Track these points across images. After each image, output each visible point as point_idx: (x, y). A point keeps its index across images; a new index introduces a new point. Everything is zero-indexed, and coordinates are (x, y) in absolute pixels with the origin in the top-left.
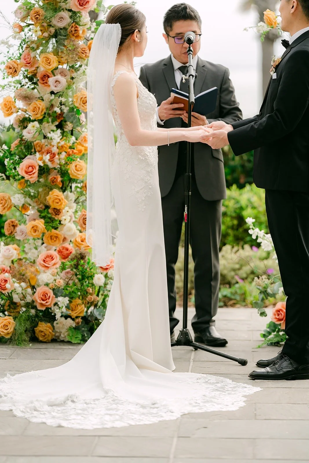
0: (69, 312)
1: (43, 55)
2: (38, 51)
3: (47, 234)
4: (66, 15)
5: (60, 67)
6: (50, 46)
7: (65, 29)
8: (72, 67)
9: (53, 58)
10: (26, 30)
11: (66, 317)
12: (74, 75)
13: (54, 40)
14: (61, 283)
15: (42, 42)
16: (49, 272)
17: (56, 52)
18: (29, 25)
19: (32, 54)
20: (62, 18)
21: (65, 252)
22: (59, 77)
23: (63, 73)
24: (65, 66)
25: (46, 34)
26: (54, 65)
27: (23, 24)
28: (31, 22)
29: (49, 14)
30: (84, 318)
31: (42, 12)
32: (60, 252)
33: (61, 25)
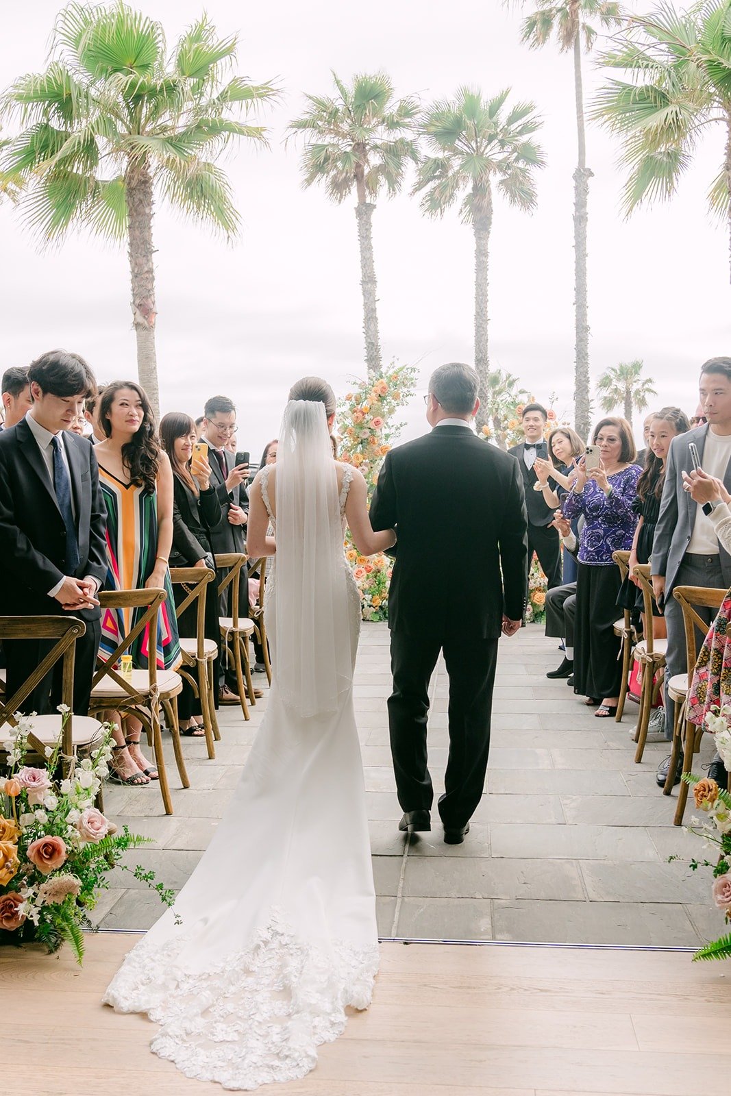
0: (372, 604)
1: (354, 455)
2: (351, 452)
3: (358, 558)
4: (368, 431)
5: (364, 461)
6: (358, 449)
7: (367, 439)
8: (371, 461)
9: (360, 456)
10: (344, 440)
11: (370, 606)
12: (373, 466)
13: (361, 445)
14: (367, 586)
15: (354, 447)
16: (360, 580)
17: (362, 453)
18: (345, 437)
19: (348, 454)
20: (365, 433)
21: (369, 569)
22: (364, 467)
23: (366, 465)
24: (367, 460)
25: (356, 443)
26: (361, 461)
27: (342, 437)
28: (347, 435)
29: (358, 430)
30: (380, 607)
31: (353, 430)
32: (366, 568)
33: (365, 437)
